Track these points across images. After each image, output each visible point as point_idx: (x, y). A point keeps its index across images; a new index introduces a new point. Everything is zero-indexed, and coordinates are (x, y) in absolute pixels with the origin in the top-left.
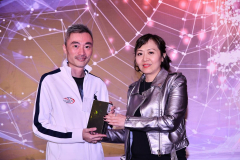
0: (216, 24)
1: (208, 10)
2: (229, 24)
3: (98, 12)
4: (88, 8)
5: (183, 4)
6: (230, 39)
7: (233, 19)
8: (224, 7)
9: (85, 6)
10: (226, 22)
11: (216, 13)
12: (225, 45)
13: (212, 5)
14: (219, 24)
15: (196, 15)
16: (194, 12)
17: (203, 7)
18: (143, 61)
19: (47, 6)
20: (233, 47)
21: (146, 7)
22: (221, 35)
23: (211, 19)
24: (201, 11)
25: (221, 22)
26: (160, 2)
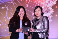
0: (43, 6)
1: (41, 3)
2: (47, 6)
3: (14, 3)
4: (12, 2)
5: (35, 1)
6: (47, 10)
7: (48, 5)
8: (45, 2)
9: (11, 2)
10: (46, 6)
11: (43, 4)
12: (46, 12)
13: (42, 2)
14: (44, 6)
15: (39, 4)
16: (38, 3)
17: (40, 2)
18: (37, 13)
19: (2, 2)
20: (47, 12)
21: (26, 2)
22: (44, 9)
23: (42, 5)
24: (40, 3)
25: (45, 6)
26: (30, 1)
